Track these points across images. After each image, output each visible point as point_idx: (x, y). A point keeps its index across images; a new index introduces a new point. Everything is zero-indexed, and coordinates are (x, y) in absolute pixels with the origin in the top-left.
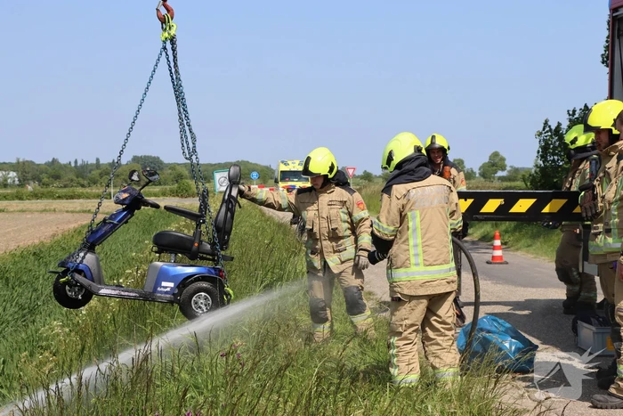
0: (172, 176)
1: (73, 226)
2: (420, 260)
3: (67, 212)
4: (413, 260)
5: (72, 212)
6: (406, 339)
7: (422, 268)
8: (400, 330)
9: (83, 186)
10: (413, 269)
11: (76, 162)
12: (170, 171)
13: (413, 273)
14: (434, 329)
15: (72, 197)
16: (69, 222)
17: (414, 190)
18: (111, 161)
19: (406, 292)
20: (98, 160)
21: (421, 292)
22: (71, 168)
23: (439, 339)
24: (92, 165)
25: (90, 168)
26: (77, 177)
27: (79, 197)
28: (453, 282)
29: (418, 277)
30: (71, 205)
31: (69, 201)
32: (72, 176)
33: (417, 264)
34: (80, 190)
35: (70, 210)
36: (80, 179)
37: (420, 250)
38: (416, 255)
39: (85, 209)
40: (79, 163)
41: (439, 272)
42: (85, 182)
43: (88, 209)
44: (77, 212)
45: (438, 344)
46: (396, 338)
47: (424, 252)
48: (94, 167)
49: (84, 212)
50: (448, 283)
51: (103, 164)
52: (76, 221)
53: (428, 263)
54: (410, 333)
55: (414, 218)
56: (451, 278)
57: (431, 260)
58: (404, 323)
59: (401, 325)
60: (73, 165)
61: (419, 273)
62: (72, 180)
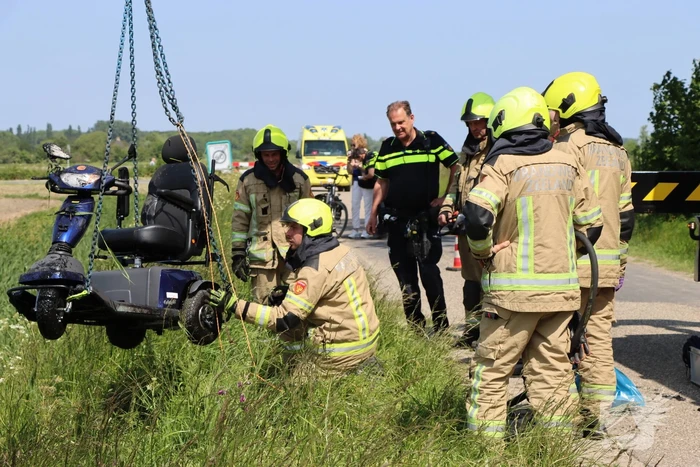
0: (151, 148)
1: (14, 215)
2: (530, 264)
3: (7, 196)
4: (520, 263)
5: (13, 197)
6: (497, 370)
7: (531, 275)
8: (492, 356)
9: (28, 161)
10: (520, 275)
11: (19, 129)
12: (148, 142)
13: (518, 281)
14: (542, 359)
15: (13, 177)
16: (10, 211)
17: (527, 169)
18: (67, 128)
19: (507, 306)
20: (49, 126)
21: (528, 308)
22: (12, 137)
23: (546, 374)
24: (41, 133)
25: (38, 137)
26: (21, 149)
27: (23, 176)
28: (573, 298)
29: (525, 287)
30: (11, 188)
31: (10, 181)
32: (14, 147)
33: (525, 270)
34: (24, 167)
35: (10, 194)
36: (24, 151)
37: (531, 250)
38: (525, 257)
39: (30, 193)
40: (24, 130)
41: (556, 282)
42: (32, 156)
43: (34, 193)
44: (19, 197)
45: (543, 381)
46: (484, 368)
47: (536, 254)
48: (45, 136)
49: (29, 196)
50: (566, 299)
51: (56, 132)
52: (17, 210)
53: (540, 269)
54: (504, 364)
55: (524, 206)
56: (571, 293)
57: (545, 265)
58: (498, 348)
59: (494, 350)
60: (15, 132)
61: (527, 282)
62: (14, 153)
